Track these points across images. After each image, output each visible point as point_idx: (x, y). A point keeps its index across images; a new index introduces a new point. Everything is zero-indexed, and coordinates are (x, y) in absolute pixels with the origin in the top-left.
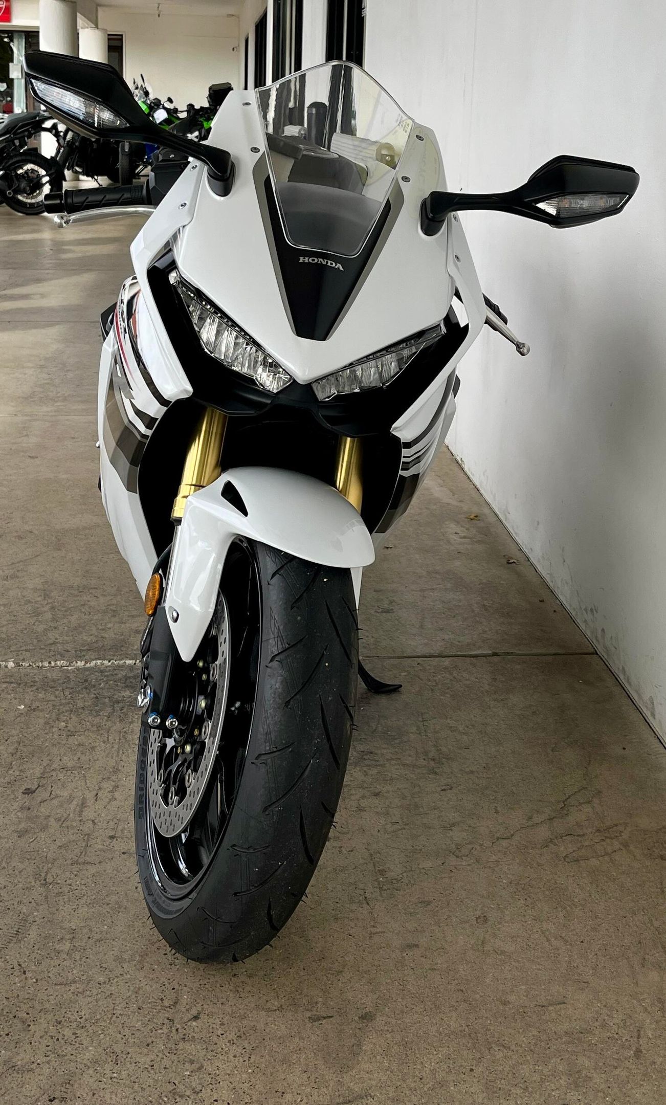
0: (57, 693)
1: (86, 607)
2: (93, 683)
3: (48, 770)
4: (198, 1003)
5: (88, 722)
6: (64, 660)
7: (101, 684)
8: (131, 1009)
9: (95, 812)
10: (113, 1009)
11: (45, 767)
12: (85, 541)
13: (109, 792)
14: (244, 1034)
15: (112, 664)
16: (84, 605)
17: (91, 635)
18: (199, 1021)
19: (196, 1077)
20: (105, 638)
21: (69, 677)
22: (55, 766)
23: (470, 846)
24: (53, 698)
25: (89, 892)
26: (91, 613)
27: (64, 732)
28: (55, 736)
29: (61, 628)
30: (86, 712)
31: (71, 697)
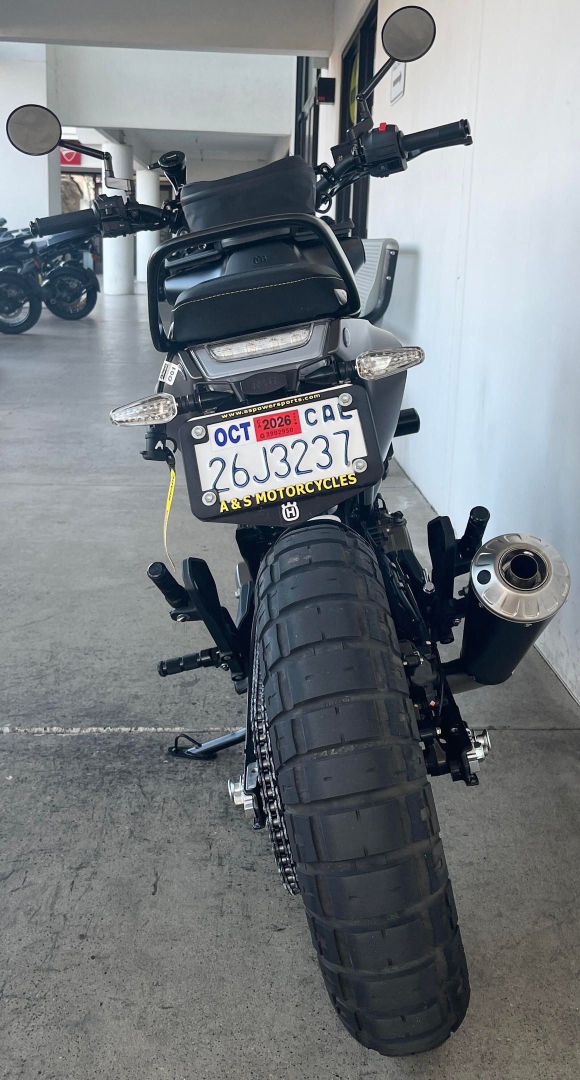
0: (48, 763)
1: (90, 670)
2: (85, 752)
3: (25, 853)
5: (75, 796)
6: (60, 726)
7: (93, 754)
9: (68, 904)
11: (23, 849)
12: (98, 604)
13: (86, 880)
15: (107, 731)
16: (87, 668)
17: (90, 700)
20: (104, 703)
21: (62, 745)
22: (33, 847)
24: (42, 768)
25: (48, 1009)
26: (94, 677)
27: (49, 807)
28: (39, 812)
29: (61, 691)
30: (75, 784)
31: (61, 767)
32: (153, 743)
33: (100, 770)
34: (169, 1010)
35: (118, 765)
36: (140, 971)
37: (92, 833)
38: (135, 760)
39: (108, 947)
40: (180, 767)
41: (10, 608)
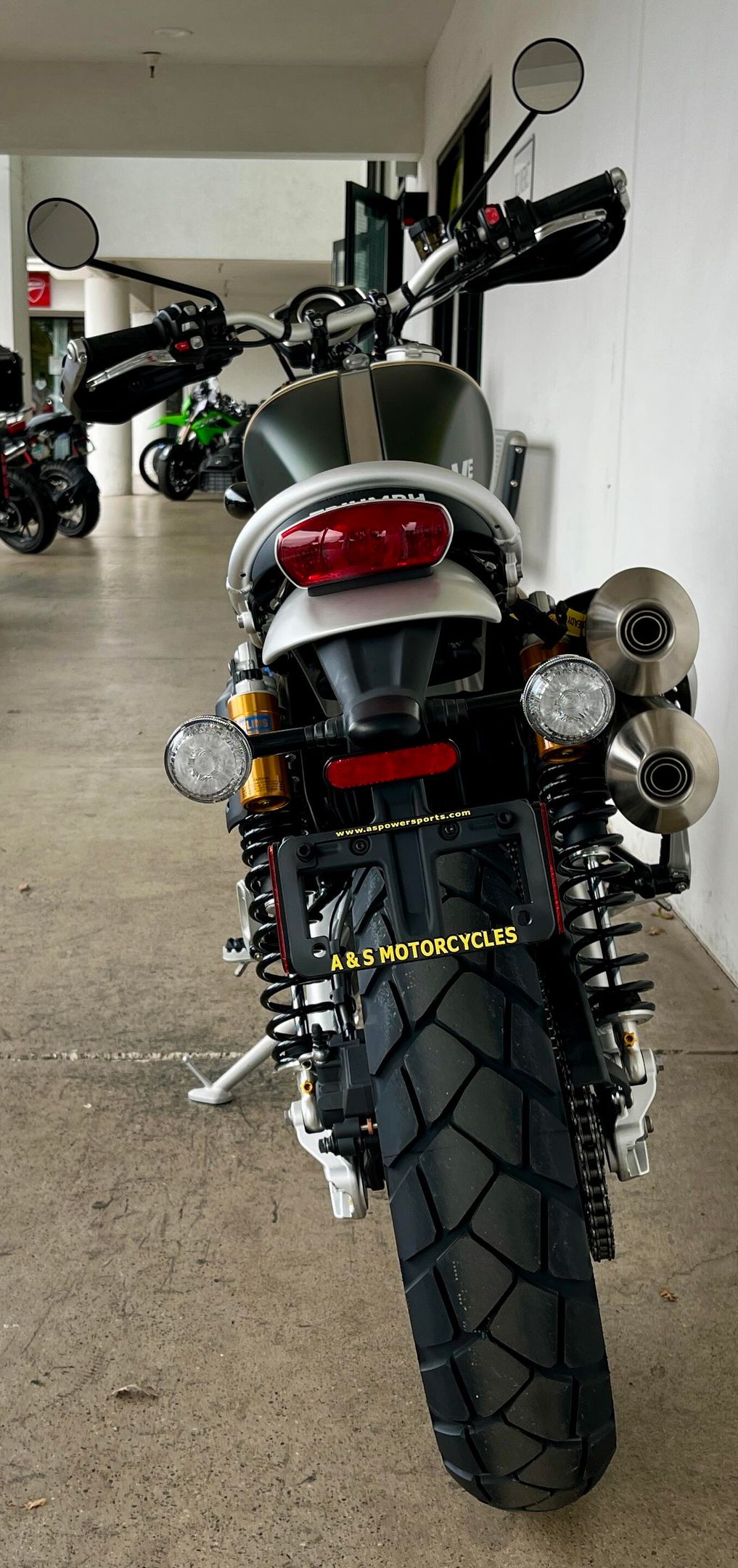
0: (129, 1089)
1: (160, 990)
3: (122, 1181)
4: (313, 1462)
5: (168, 1124)
6: (136, 1052)
7: (180, 1080)
8: (233, 1466)
9: (180, 1231)
10: (211, 1466)
11: (118, 1177)
12: (156, 913)
13: (196, 1208)
14: (371, 1500)
16: (157, 988)
17: (168, 1023)
18: (314, 1483)
19: (314, 1550)
20: (184, 1026)
21: (143, 1072)
22: (130, 1176)
23: (639, 1283)
24: (125, 1096)
25: (176, 1326)
26: (167, 997)
27: (139, 1136)
28: (129, 1141)
29: (131, 1015)
30: (166, 1113)
31: (147, 1095)
34: (307, 1328)
36: (270, 1293)
37: (194, 1162)
39: (230, 1272)
41: (49, 919)
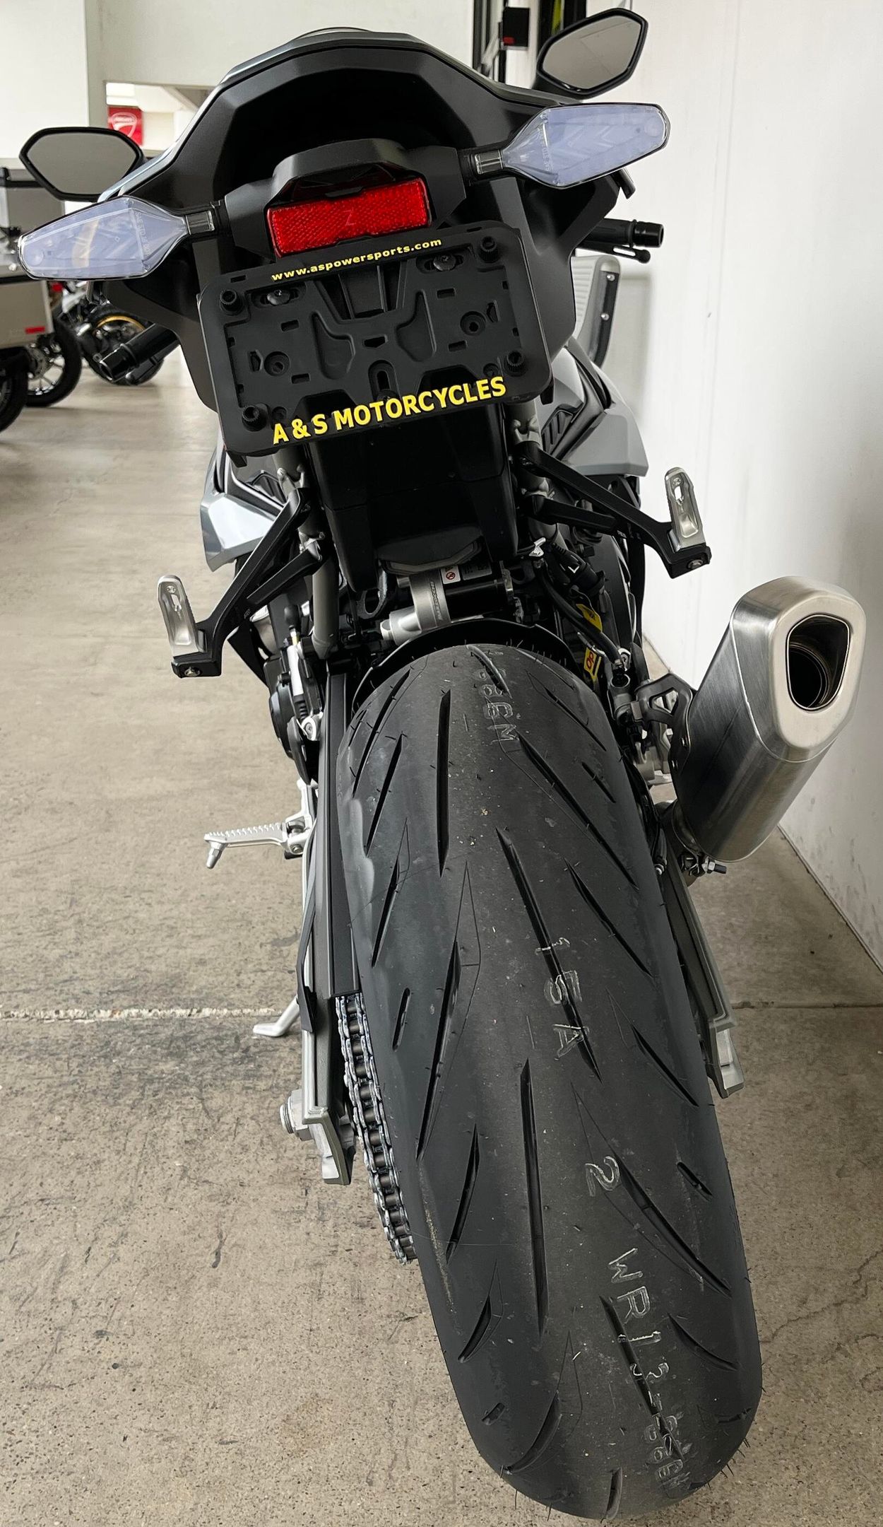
0: (58, 1063)
1: (131, 921)
2: (118, 1048)
3: (16, 1204)
5: (99, 1115)
6: (80, 1008)
7: (129, 1050)
9: (80, 1284)
11: (13, 1198)
12: (148, 818)
13: (110, 1246)
15: (154, 1015)
16: (127, 917)
17: (130, 967)
20: (150, 972)
21: (82, 1037)
22: (31, 1195)
24: (50, 1072)
25: (41, 1447)
26: (137, 931)
27: (56, 1133)
28: (41, 1140)
29: (85, 954)
30: (99, 1098)
31: (79, 1071)
32: (224, 1032)
33: (140, 1074)
34: (231, 1446)
35: (169, 1066)
36: (187, 1386)
37: (123, 1172)
38: (195, 1059)
39: (139, 1350)
40: (265, 1070)
41: (11, 825)
